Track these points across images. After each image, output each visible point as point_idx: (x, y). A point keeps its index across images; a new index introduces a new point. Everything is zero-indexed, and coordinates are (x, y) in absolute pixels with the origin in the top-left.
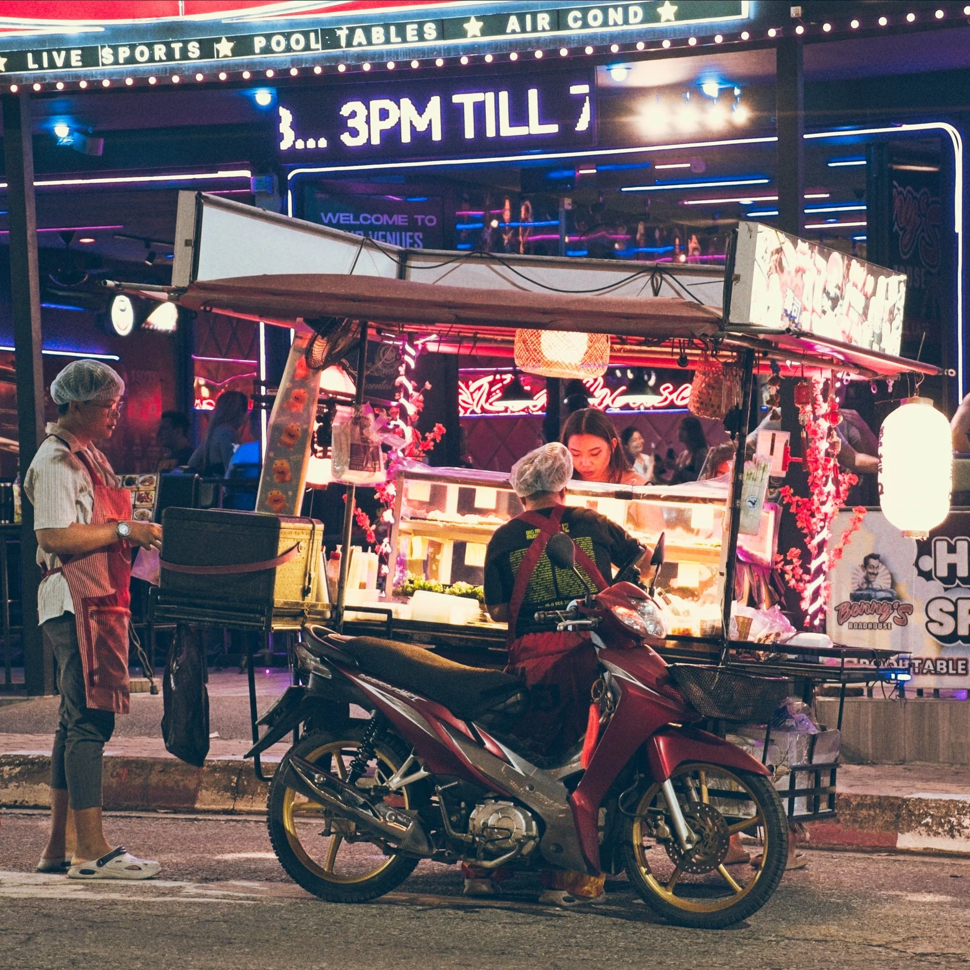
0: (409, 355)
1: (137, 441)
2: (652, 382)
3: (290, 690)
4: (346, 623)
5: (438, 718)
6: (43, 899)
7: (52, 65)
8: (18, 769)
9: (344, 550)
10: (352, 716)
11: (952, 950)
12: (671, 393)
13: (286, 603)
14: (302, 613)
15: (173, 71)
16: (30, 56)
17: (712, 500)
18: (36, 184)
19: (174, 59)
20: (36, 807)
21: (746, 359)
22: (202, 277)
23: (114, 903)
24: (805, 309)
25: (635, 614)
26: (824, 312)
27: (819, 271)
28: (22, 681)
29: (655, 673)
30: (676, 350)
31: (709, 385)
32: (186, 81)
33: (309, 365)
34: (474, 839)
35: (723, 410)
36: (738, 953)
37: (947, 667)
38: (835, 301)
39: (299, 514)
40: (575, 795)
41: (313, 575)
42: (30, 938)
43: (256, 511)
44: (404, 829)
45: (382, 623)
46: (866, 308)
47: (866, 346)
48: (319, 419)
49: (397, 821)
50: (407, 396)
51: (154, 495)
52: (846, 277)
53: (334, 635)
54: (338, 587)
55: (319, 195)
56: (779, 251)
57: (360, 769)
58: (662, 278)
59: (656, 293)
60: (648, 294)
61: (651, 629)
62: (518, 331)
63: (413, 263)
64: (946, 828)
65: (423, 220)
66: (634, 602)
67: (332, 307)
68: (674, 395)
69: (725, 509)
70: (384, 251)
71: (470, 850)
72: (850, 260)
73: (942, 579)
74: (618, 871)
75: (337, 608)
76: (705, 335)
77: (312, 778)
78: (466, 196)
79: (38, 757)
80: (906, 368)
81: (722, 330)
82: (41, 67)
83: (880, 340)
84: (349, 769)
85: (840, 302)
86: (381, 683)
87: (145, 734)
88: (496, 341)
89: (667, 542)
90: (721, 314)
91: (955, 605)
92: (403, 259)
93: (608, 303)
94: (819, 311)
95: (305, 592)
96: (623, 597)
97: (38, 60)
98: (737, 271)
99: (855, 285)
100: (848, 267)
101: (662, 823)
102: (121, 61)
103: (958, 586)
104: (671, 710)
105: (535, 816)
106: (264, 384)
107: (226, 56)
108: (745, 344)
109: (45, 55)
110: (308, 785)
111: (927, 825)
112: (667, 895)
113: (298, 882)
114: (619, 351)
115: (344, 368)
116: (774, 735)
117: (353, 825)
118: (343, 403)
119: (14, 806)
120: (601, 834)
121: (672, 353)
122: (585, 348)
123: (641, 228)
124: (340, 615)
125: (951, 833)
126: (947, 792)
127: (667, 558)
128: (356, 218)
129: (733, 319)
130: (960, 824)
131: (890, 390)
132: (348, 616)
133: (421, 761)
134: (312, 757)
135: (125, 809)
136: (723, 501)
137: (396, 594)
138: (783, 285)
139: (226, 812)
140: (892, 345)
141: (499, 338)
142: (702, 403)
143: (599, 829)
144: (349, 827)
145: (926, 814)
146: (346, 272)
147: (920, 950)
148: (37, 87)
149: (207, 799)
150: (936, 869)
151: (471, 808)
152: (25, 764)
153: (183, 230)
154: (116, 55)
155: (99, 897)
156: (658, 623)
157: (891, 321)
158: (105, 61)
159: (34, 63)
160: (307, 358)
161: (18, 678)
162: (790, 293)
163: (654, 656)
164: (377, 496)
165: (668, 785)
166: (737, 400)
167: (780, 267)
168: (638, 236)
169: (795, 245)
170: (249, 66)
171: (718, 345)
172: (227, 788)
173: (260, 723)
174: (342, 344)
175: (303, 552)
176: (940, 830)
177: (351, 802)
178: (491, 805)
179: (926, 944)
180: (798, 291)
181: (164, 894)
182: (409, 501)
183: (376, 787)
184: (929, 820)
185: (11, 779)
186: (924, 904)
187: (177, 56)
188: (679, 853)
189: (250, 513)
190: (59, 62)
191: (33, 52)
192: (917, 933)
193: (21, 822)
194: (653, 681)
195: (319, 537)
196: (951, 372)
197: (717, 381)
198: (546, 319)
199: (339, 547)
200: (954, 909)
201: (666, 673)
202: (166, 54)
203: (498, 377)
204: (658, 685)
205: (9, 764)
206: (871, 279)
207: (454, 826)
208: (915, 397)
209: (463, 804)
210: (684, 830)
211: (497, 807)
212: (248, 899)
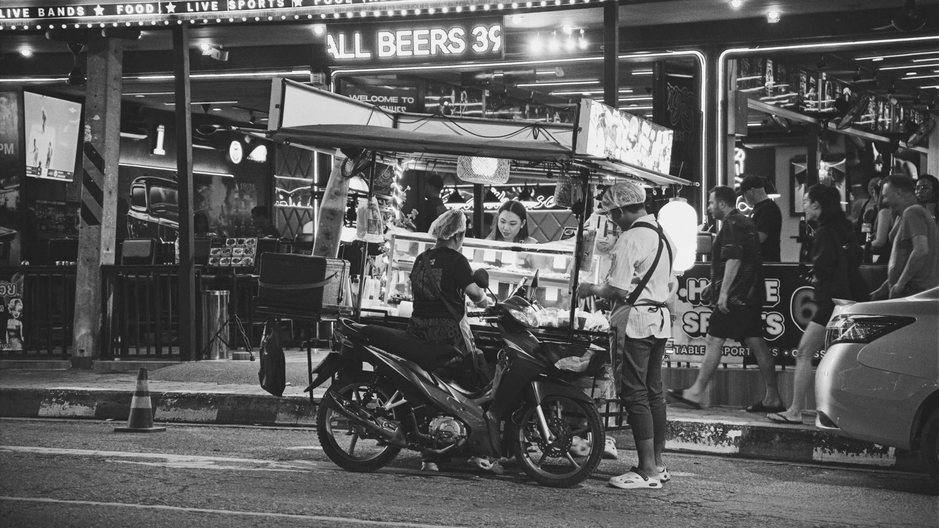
0: (399, 171)
1: (243, 223)
2: (532, 194)
3: (330, 354)
4: (362, 318)
5: (413, 371)
6: (191, 469)
7: (201, 10)
8: (176, 401)
9: (361, 278)
10: (364, 369)
11: (694, 501)
12: (543, 201)
13: (329, 306)
14: (337, 312)
15: (269, 14)
16: (189, 4)
17: (565, 253)
18: (190, 76)
19: (269, 8)
20: (186, 422)
21: (585, 175)
22: (285, 125)
23: (230, 471)
24: (617, 147)
25: (522, 314)
26: (628, 149)
27: (625, 127)
28: (178, 352)
29: (532, 346)
30: (546, 170)
31: (564, 189)
32: (276, 19)
33: (343, 174)
34: (431, 438)
35: (573, 203)
36: (577, 500)
37: (694, 350)
38: (634, 144)
39: (336, 257)
40: (488, 413)
41: (344, 291)
42: (185, 488)
43: (312, 255)
44: (393, 431)
45: (382, 318)
46: (651, 147)
47: (651, 169)
48: (348, 205)
49: (389, 427)
50: (397, 193)
51: (254, 250)
52: (640, 130)
53: (355, 324)
54: (358, 297)
55: (348, 85)
56: (603, 115)
57: (368, 398)
58: (539, 130)
59: (536, 138)
60: (531, 139)
61: (531, 322)
62: (459, 157)
63: (401, 120)
64: (692, 438)
65: (406, 100)
66: (521, 307)
67: (357, 142)
68: (545, 202)
69: (572, 258)
70: (386, 113)
71: (430, 443)
72: (642, 122)
73: (692, 302)
74: (511, 456)
75: (357, 309)
76: (562, 160)
77: (342, 403)
78: (430, 87)
79: (187, 394)
80: (672, 182)
81: (571, 157)
82: (195, 11)
83: (658, 166)
84: (362, 398)
85: (636, 144)
86: (381, 351)
87: (247, 383)
88: (447, 164)
89: (540, 275)
90: (571, 149)
91: (699, 315)
92: (396, 117)
93: (511, 142)
94: (625, 149)
95: (340, 300)
96: (516, 305)
97: (193, 6)
98: (580, 125)
99: (645, 135)
100: (641, 124)
101: (535, 429)
102: (240, 8)
103: (701, 305)
104: (540, 367)
105: (466, 425)
106: (316, 185)
107: (299, 6)
108: (584, 166)
109: (197, 4)
110: (339, 406)
111: (681, 436)
112: (538, 469)
113: (333, 461)
114: (515, 170)
115: (362, 177)
116: (598, 382)
117: (365, 429)
118: (361, 196)
119: (173, 421)
120: (501, 436)
121: (544, 172)
122: (496, 167)
123: (527, 107)
124: (359, 313)
125: (695, 440)
126: (693, 418)
127: (540, 284)
128: (369, 98)
129: (578, 152)
130: (700, 436)
131: (664, 193)
132: (363, 314)
133: (402, 394)
134: (342, 391)
135: (236, 424)
136: (571, 253)
137: (390, 302)
138: (605, 134)
139: (292, 425)
140: (665, 168)
141: (449, 162)
142: (561, 199)
143: (501, 432)
144: (362, 430)
145: (682, 430)
146: (365, 124)
147: (676, 500)
148: (192, 22)
149: (281, 417)
150: (687, 460)
151: (430, 420)
152: (180, 398)
153: (275, 99)
154: (237, 5)
155: (222, 468)
156: (535, 319)
157: (664, 155)
158: (231, 8)
159: (191, 8)
160: (342, 171)
161: (176, 351)
162: (609, 138)
163: (532, 337)
164: (380, 248)
165: (539, 408)
166: (580, 197)
167: (603, 124)
168: (526, 112)
169: (612, 112)
170: (311, 12)
171: (569, 167)
172: (293, 412)
173: (314, 373)
174: (362, 163)
175: (339, 278)
176: (689, 439)
177: (364, 416)
178: (442, 418)
179: (680, 497)
180: (613, 137)
181: (258, 467)
182: (397, 251)
183: (377, 408)
184: (683, 433)
185: (172, 406)
186: (679, 477)
187: (271, 5)
188: (544, 446)
189: (310, 256)
190: (205, 7)
191: (190, 2)
192: (675, 491)
193: (178, 429)
194: (532, 351)
195: (347, 270)
196: (697, 184)
197: (569, 186)
198: (475, 151)
199: (358, 276)
200: (695, 480)
201: (538, 346)
202: (265, 5)
203: (446, 190)
204: (535, 353)
205: (171, 398)
206: (653, 132)
207: (421, 430)
208: (677, 197)
209: (426, 418)
210: (548, 434)
211: (445, 420)
212: (305, 470)
